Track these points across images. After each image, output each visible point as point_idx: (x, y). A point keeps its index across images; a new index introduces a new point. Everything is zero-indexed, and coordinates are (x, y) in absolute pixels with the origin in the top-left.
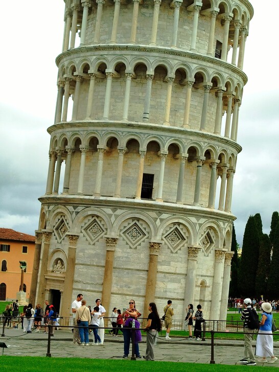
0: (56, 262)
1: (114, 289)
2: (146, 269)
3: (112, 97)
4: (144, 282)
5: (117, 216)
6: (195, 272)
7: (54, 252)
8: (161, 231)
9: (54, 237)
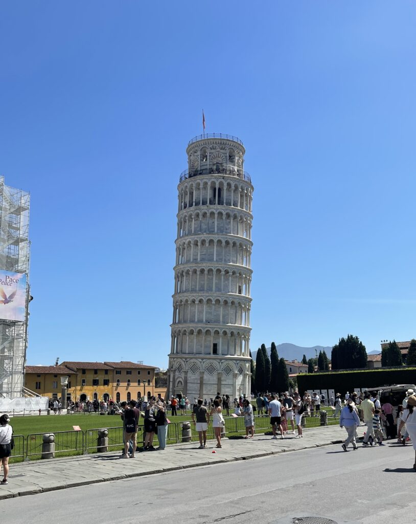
0: (179, 383)
1: (204, 392)
2: (217, 383)
3: (198, 312)
4: (216, 389)
5: (204, 362)
6: (237, 383)
7: (177, 378)
8: (222, 367)
9: (177, 372)
